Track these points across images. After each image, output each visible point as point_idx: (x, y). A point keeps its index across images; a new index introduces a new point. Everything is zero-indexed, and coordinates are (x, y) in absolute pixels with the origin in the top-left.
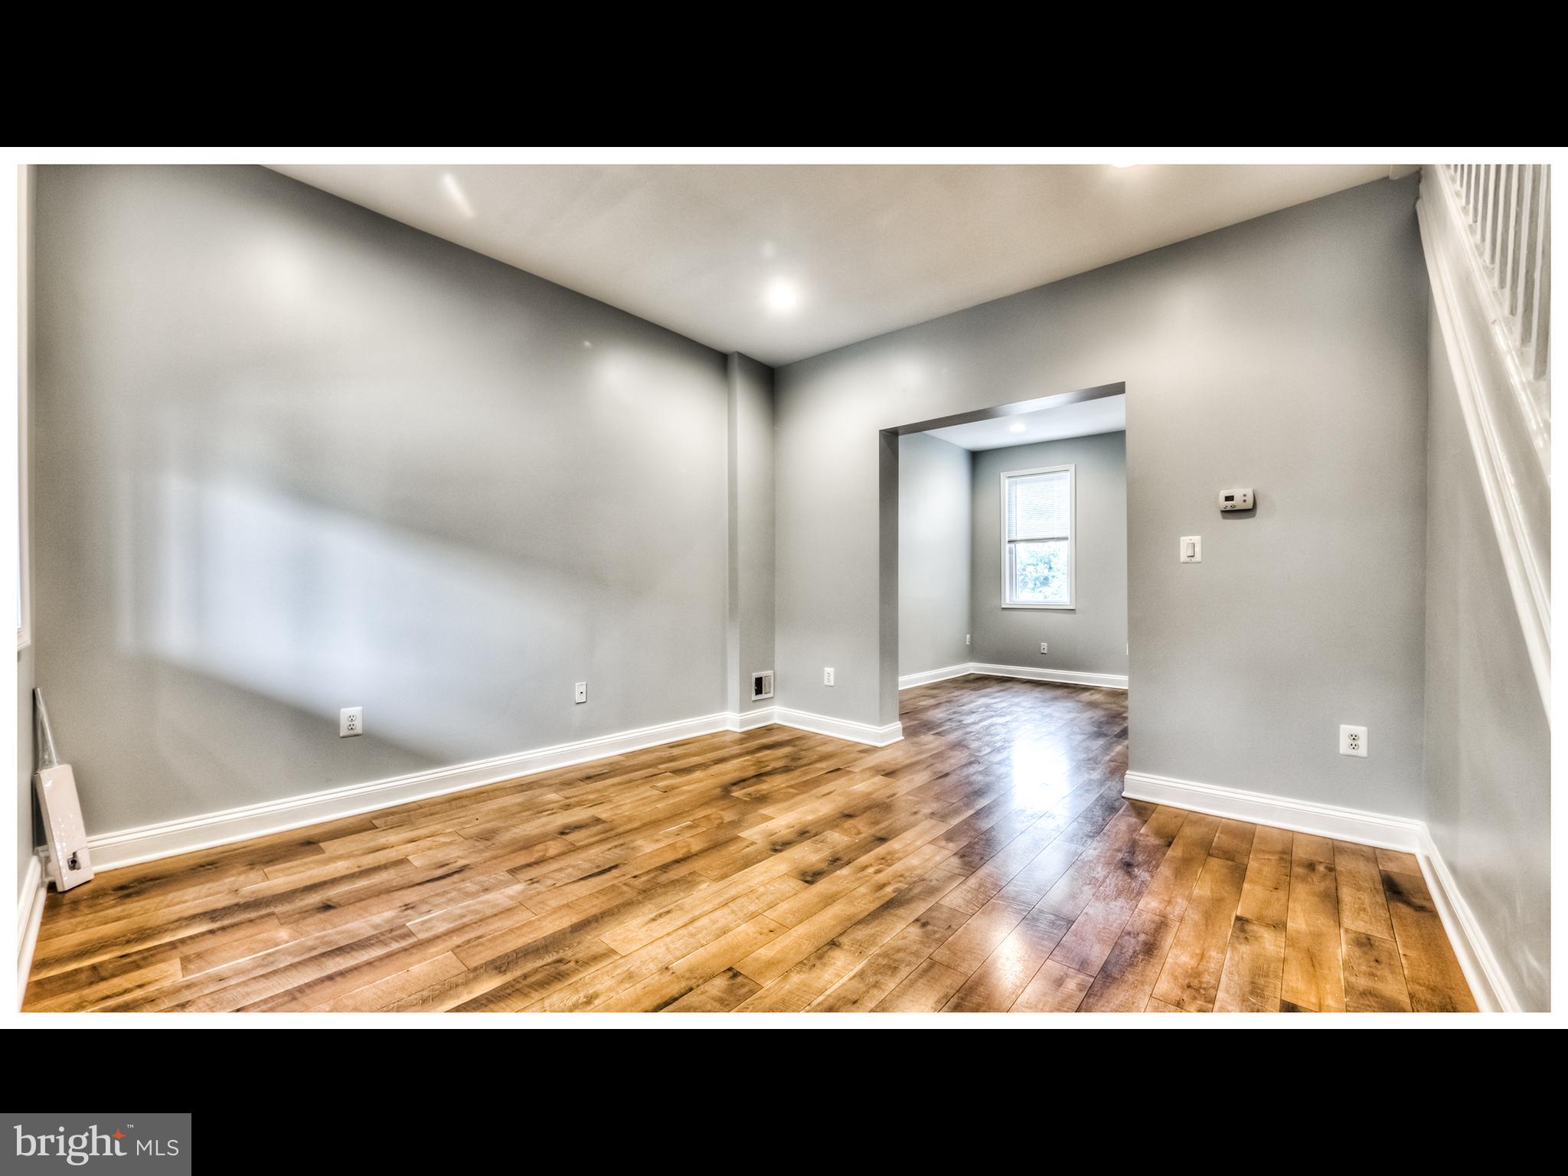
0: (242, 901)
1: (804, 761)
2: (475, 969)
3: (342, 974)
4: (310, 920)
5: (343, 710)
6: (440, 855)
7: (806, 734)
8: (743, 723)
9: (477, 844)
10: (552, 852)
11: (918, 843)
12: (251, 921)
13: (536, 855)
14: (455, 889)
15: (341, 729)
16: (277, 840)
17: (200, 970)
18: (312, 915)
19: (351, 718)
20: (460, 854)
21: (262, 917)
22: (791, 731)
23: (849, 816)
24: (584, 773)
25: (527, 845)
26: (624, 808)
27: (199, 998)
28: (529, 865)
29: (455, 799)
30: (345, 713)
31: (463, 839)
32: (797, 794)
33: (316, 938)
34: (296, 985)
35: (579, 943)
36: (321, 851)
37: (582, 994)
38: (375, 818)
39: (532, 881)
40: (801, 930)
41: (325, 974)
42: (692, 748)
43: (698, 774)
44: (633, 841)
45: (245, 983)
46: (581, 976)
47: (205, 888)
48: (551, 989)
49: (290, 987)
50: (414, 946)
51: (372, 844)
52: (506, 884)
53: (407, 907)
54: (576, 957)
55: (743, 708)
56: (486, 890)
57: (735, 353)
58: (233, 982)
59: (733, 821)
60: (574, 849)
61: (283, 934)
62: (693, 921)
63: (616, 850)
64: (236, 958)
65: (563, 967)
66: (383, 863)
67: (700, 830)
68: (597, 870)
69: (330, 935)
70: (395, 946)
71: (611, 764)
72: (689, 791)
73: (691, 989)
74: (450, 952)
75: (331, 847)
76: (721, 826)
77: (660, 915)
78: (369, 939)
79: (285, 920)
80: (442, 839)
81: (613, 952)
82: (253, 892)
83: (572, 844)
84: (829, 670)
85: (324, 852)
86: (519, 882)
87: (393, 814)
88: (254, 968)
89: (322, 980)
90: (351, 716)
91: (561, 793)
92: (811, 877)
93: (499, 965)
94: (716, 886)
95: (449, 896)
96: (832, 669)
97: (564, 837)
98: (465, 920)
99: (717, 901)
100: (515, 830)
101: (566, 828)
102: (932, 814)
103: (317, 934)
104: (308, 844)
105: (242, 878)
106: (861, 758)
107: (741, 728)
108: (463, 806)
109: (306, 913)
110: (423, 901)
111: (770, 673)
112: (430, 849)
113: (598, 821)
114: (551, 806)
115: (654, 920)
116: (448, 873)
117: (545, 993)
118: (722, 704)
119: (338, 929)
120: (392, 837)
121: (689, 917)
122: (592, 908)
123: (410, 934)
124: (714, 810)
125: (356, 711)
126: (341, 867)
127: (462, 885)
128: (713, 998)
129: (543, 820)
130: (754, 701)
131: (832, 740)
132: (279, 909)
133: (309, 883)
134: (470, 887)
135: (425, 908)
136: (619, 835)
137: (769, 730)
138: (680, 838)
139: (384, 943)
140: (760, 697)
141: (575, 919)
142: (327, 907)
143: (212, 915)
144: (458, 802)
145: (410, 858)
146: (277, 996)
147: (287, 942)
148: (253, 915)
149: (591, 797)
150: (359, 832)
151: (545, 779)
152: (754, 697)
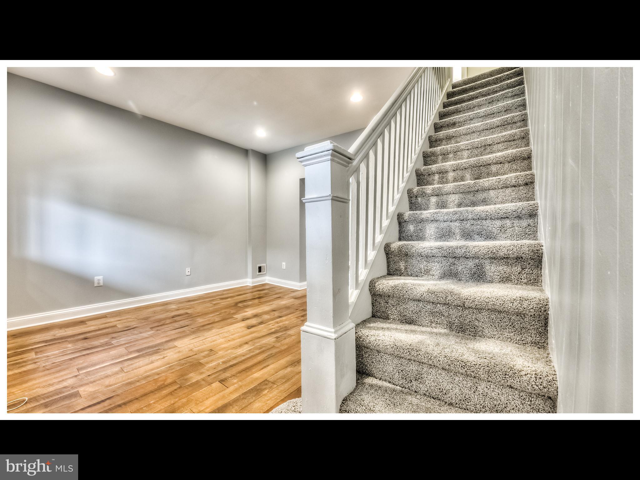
0: (56, 338)
1: (270, 295)
2: (131, 352)
3: (88, 354)
4: (79, 342)
5: (95, 277)
6: (128, 324)
7: (275, 286)
8: (253, 283)
9: (142, 321)
10: (167, 322)
11: (292, 318)
12: (59, 343)
13: (161, 324)
14: (130, 333)
15: (95, 284)
16: (70, 321)
17: (41, 355)
18: (80, 341)
19: (99, 280)
20: (135, 324)
21: (63, 342)
22: (271, 285)
23: (274, 311)
24: (188, 300)
25: (159, 321)
26: (197, 310)
27: (40, 361)
28: (158, 326)
29: (138, 308)
30: (96, 278)
31: (137, 320)
32: (260, 305)
33: (81, 346)
34: (72, 357)
35: (166, 345)
36: (86, 324)
37: (162, 356)
38: (107, 314)
39: (157, 330)
40: (238, 340)
41: (82, 354)
42: (232, 291)
43: (229, 299)
44: (196, 319)
45: (56, 357)
46: (164, 352)
47: (44, 335)
48: (153, 355)
49: (70, 358)
50: (113, 347)
51: (105, 322)
52: (148, 331)
53: (113, 338)
54: (164, 348)
55: (253, 277)
56: (141, 333)
57: (250, 149)
58: (52, 357)
59: (234, 313)
60: (176, 321)
61: (70, 345)
62: (206, 339)
63: (189, 322)
64: (53, 352)
65: (159, 351)
66: (107, 327)
67: (221, 315)
68: (180, 327)
69: (85, 345)
70: (106, 347)
71: (200, 296)
72: (223, 304)
73: (196, 354)
74: (124, 348)
75: (89, 323)
76: (229, 314)
77: (196, 338)
78: (99, 346)
79: (70, 342)
80: (130, 320)
81: (177, 347)
82: (61, 335)
83: (175, 320)
84: (284, 263)
85: (87, 324)
86: (153, 331)
87: (114, 313)
88: (59, 354)
89: (81, 356)
90: (99, 279)
91: (177, 306)
92: (249, 327)
93: (138, 351)
94: (217, 330)
95: (128, 335)
96: (285, 263)
97: (173, 318)
98: (131, 341)
99: (215, 334)
100: (157, 317)
101: (175, 316)
102: (302, 310)
103: (81, 345)
104: (82, 322)
105: (57, 332)
106: (290, 294)
107: (252, 284)
108: (140, 310)
109: (78, 340)
110: (119, 336)
111: (265, 265)
112: (125, 322)
113: (187, 313)
114: (172, 310)
115: (193, 339)
116: (129, 329)
117: (151, 356)
118: (245, 276)
119: (88, 344)
120: (112, 320)
121: (205, 338)
122: (173, 337)
123: (113, 344)
124: (229, 310)
125: (101, 278)
126: (92, 328)
127: (133, 332)
128: (202, 356)
129: (167, 314)
130: (258, 275)
131: (284, 288)
132: (69, 339)
133: (80, 332)
134: (136, 332)
135: (119, 338)
136: (192, 317)
137: (263, 285)
138: (213, 318)
139: (103, 347)
140: (260, 273)
141: (167, 339)
142: (86, 339)
143: (46, 341)
144: (139, 309)
145: (117, 325)
146: (66, 360)
147: (71, 347)
148: (60, 341)
149: (188, 307)
150: (101, 318)
151: (173, 302)
152: (258, 273)
